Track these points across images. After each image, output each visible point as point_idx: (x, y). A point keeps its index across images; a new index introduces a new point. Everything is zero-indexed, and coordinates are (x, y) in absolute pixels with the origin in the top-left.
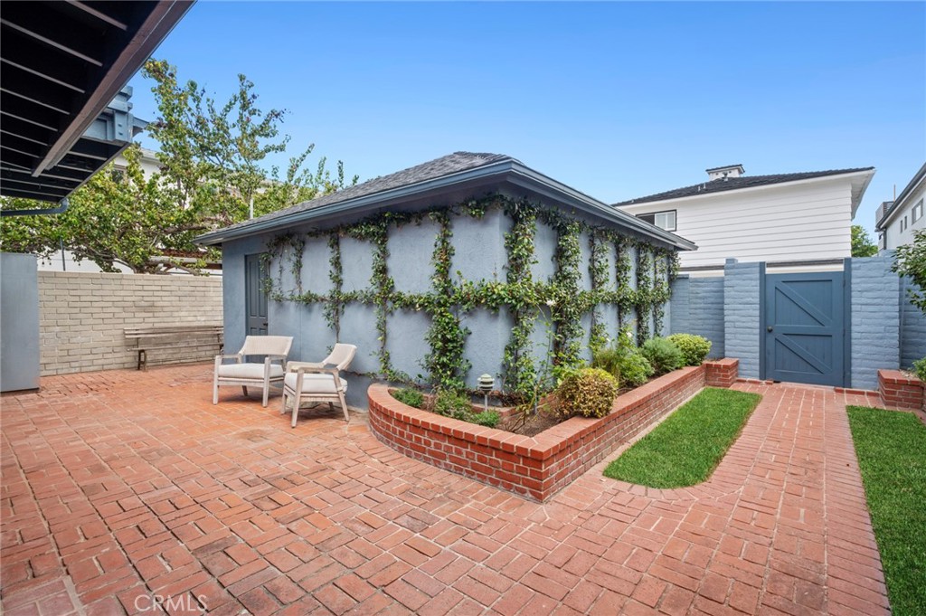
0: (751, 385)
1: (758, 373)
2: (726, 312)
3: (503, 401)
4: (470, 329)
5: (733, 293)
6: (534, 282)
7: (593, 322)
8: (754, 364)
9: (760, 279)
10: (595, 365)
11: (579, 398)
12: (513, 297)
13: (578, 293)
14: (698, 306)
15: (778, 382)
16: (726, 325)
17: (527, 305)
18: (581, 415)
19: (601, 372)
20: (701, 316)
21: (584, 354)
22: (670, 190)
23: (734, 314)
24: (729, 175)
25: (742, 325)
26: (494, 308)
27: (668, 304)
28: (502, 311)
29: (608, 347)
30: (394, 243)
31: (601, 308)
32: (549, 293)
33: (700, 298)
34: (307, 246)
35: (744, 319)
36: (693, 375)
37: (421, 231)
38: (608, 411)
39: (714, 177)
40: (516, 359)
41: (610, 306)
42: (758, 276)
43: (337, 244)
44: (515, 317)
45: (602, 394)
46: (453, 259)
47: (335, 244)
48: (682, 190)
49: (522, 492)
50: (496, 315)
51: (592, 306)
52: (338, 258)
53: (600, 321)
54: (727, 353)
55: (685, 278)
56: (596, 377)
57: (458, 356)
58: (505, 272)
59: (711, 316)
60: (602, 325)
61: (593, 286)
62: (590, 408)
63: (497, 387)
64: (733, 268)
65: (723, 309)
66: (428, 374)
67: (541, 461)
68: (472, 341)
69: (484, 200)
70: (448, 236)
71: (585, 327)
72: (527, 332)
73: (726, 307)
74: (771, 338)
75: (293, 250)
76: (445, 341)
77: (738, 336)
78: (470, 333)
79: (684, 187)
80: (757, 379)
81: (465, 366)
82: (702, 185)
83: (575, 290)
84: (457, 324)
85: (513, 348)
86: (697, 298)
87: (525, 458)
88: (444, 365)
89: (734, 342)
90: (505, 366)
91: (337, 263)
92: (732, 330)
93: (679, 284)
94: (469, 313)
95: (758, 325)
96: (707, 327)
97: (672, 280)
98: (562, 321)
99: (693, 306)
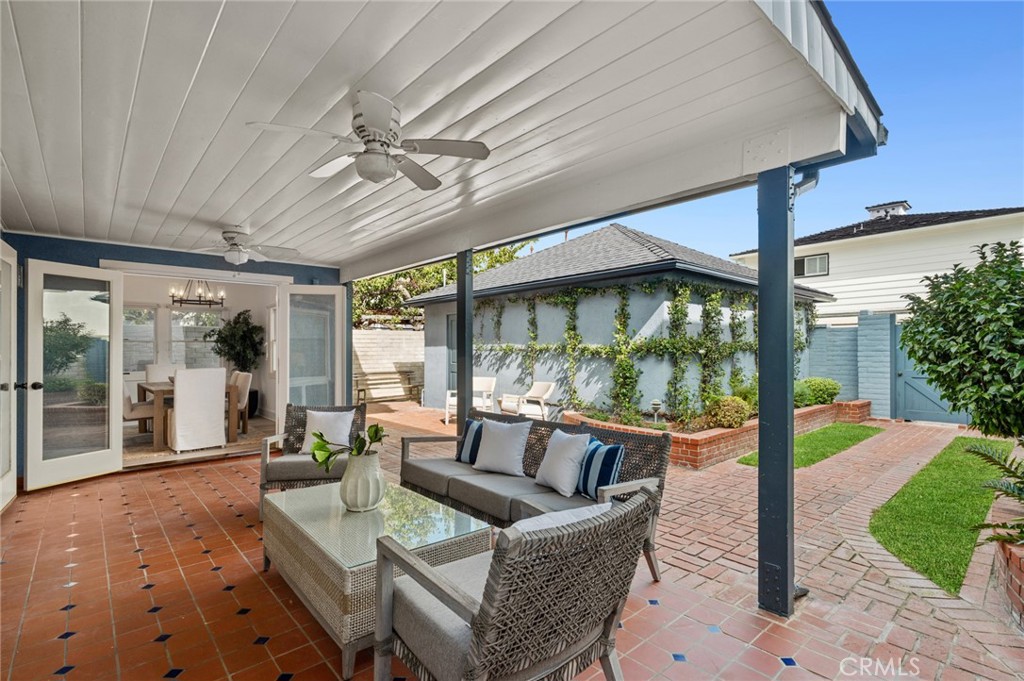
0: (880, 423)
1: (889, 413)
2: (859, 359)
3: (667, 419)
4: (642, 370)
5: (866, 341)
6: (688, 336)
7: (734, 366)
8: (886, 405)
9: (891, 330)
10: (734, 394)
11: (721, 414)
12: (675, 348)
13: (720, 344)
14: (834, 353)
15: (909, 421)
16: (860, 369)
17: (684, 353)
18: (723, 426)
19: (738, 399)
20: (838, 363)
21: (726, 389)
22: (823, 231)
23: (867, 361)
24: (892, 212)
25: (873, 369)
26: (661, 355)
27: (806, 351)
28: (666, 357)
29: (744, 385)
30: (581, 309)
31: (739, 355)
32: (700, 345)
33: (837, 346)
34: (506, 309)
35: (875, 364)
36: (822, 411)
37: (605, 301)
38: (741, 424)
39: (873, 216)
40: (676, 390)
41: (748, 353)
42: (888, 326)
43: (533, 308)
44: (674, 362)
45: (737, 412)
46: (629, 321)
47: (532, 308)
48: (838, 230)
49: (685, 465)
50: (662, 360)
51: (731, 355)
52: (534, 319)
53: (739, 365)
54: (860, 395)
55: (823, 327)
56: (733, 401)
57: (633, 387)
58: (667, 331)
59: (847, 362)
60: (741, 369)
61: (733, 338)
62: (728, 421)
63: (663, 409)
64: (866, 319)
65: (857, 356)
66: (610, 402)
67: (697, 445)
68: (642, 378)
69: (655, 283)
70: (625, 305)
71: (727, 369)
72: (683, 372)
73: (859, 354)
74: (900, 381)
75: (495, 312)
76: (626, 378)
77: (871, 380)
78: (642, 373)
79: (839, 227)
80: (889, 418)
81: (638, 395)
82: (858, 226)
83: (718, 342)
84: (632, 366)
85: (674, 382)
86: (834, 346)
87: (687, 444)
88: (625, 395)
89: (866, 385)
90: (669, 395)
91: (533, 323)
92: (865, 374)
93: (817, 335)
94: (642, 359)
95: (889, 370)
96: (844, 372)
97: (810, 329)
98: (709, 364)
99: (831, 353)
